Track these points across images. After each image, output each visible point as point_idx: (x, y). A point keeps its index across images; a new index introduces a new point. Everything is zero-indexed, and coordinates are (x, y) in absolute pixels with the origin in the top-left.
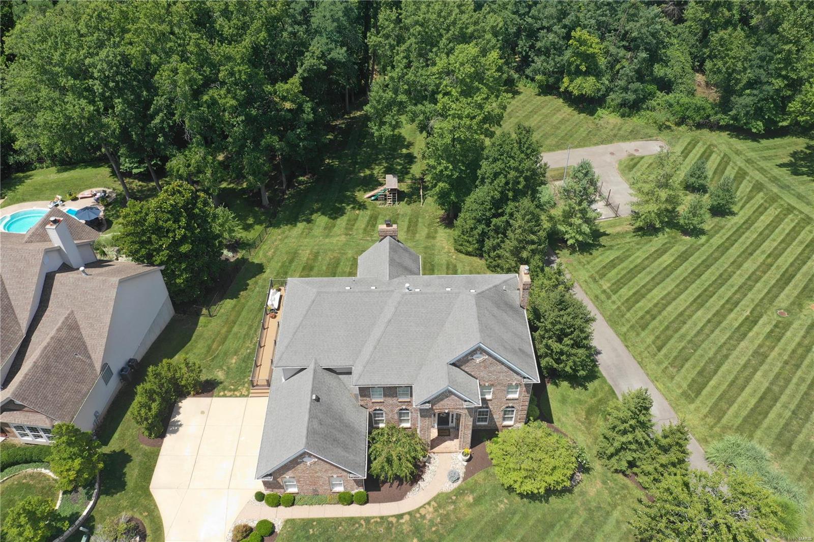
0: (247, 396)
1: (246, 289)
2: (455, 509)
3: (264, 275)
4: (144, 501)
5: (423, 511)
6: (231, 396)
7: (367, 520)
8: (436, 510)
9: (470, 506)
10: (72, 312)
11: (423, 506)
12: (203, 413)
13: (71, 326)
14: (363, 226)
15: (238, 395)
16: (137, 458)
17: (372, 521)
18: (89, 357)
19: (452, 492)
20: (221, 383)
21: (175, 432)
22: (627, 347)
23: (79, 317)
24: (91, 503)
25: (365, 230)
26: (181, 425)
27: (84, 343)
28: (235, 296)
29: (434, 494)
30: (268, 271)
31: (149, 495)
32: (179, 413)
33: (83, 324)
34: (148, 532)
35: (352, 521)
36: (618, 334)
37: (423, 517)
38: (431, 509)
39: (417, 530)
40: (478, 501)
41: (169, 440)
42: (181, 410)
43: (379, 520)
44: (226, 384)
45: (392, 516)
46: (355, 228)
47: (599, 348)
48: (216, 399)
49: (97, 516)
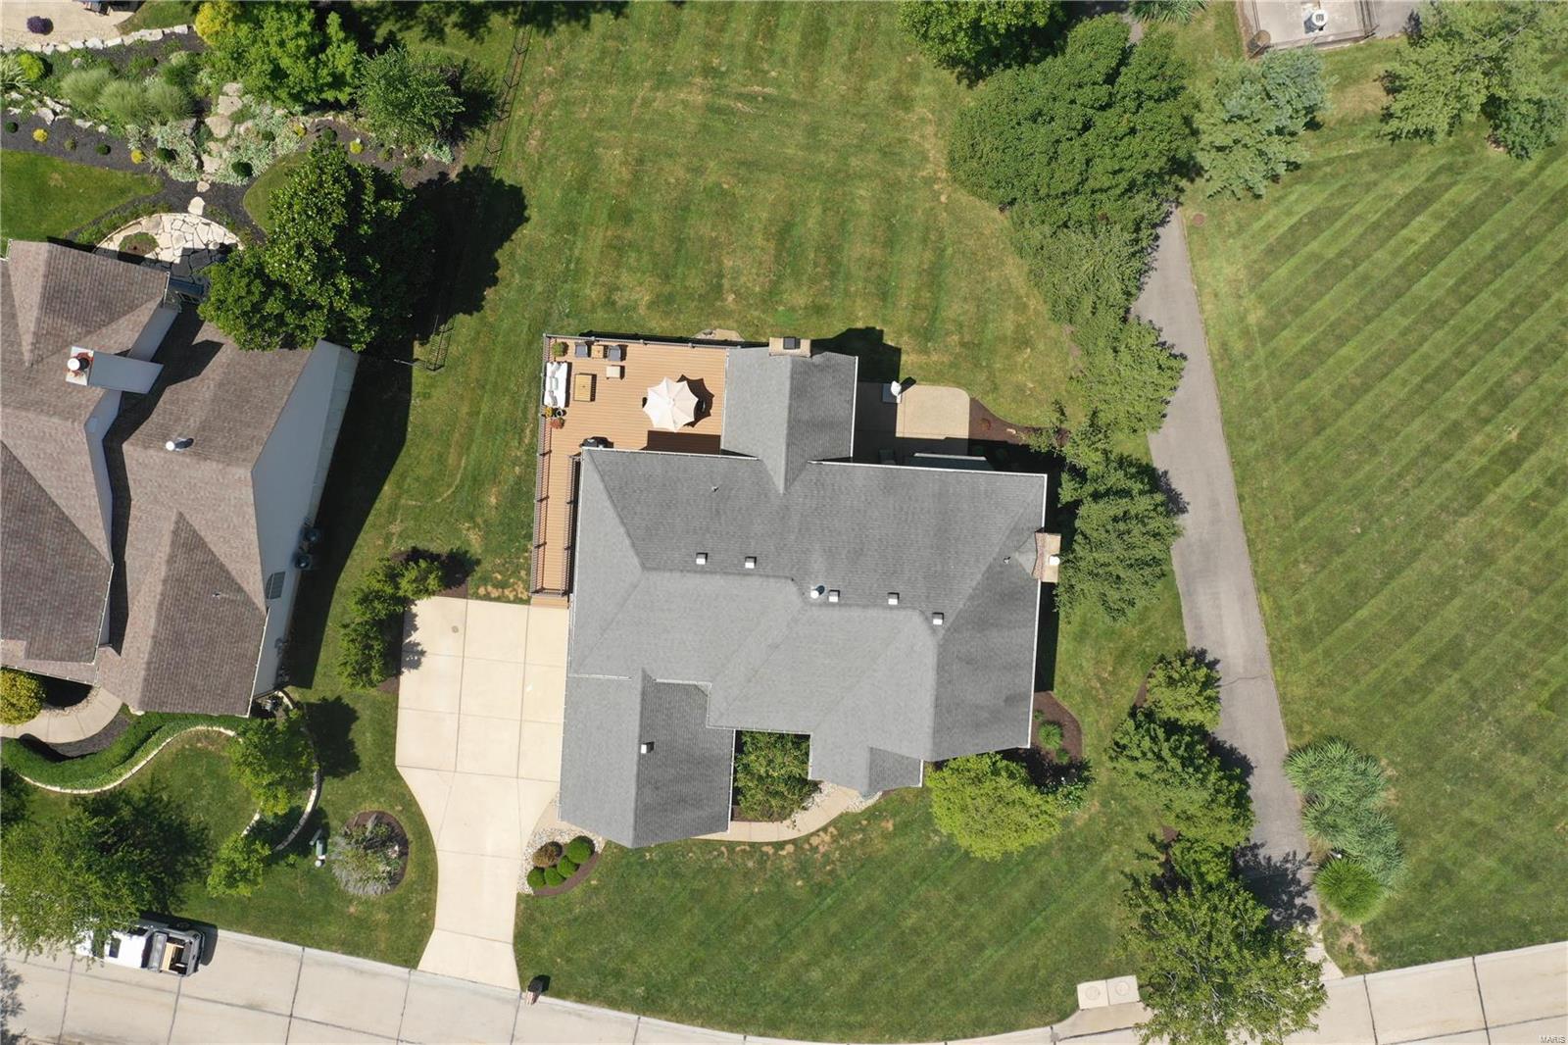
0: (527, 602)
1: (494, 281)
2: (863, 842)
3: (525, 232)
4: (389, 786)
5: (815, 841)
6: (498, 599)
7: (731, 845)
8: (835, 840)
9: (887, 836)
10: (181, 515)
11: (816, 833)
12: (455, 630)
13: (188, 543)
14: (745, 36)
15: (511, 597)
16: (365, 714)
17: (738, 849)
18: (240, 589)
19: (863, 813)
21: (416, 665)
22: (1241, 498)
23: (197, 522)
24: (314, 793)
25: (749, 49)
26: (423, 653)
27: (222, 567)
28: (473, 305)
29: (835, 814)
30: (532, 212)
31: (397, 778)
32: (416, 629)
33: (210, 538)
34: (410, 836)
36: (1236, 462)
37: (815, 849)
38: (827, 838)
39: (803, 868)
40: (903, 828)
41: (408, 679)
42: (418, 621)
43: (748, 848)
44: (486, 565)
45: (768, 844)
46: (726, 39)
47: (1186, 498)
48: (473, 604)
49: (329, 810)
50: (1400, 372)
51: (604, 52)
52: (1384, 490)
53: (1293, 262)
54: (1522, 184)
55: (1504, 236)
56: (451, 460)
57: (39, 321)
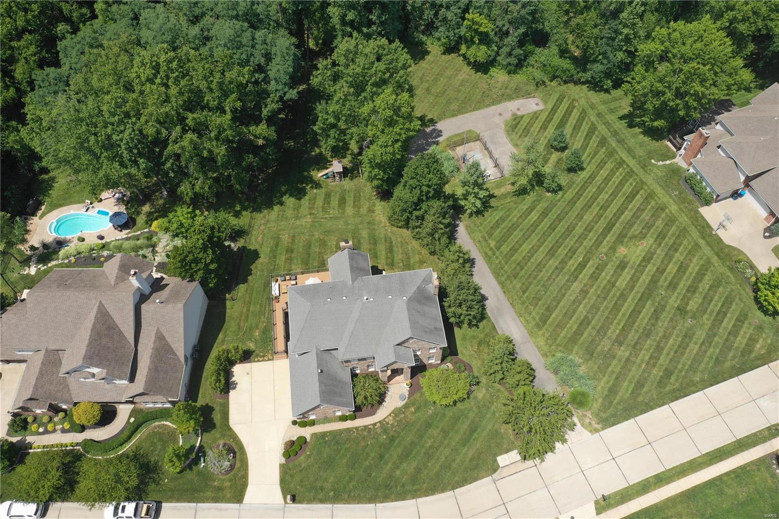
0: (273, 360)
1: (251, 274)
2: (404, 417)
3: (260, 260)
4: (227, 433)
5: (387, 420)
6: (262, 361)
7: (357, 428)
8: (394, 418)
9: (413, 413)
10: (158, 328)
11: (387, 417)
12: (248, 374)
13: (160, 338)
14: (321, 204)
15: (267, 359)
16: (217, 408)
17: (360, 429)
18: (176, 355)
19: (402, 407)
20: (254, 351)
21: (234, 388)
22: (504, 292)
23: (163, 331)
24: (200, 438)
25: (323, 207)
26: (237, 384)
27: (170, 346)
28: (245, 281)
29: (392, 409)
30: (262, 256)
31: (230, 429)
32: (233, 376)
33: (167, 336)
34: (236, 450)
35: (349, 430)
36: (499, 283)
37: (388, 423)
38: (391, 418)
39: (385, 431)
40: (418, 409)
41: (232, 393)
42: (234, 374)
43: (363, 428)
44: (257, 352)
45: (370, 425)
46: (316, 206)
47: (487, 295)
48: (253, 364)
49: (205, 445)
50: (541, 249)
51: (279, 215)
52: (547, 280)
53: (499, 230)
54: (559, 200)
55: (559, 212)
56: (242, 324)
57: (117, 273)
